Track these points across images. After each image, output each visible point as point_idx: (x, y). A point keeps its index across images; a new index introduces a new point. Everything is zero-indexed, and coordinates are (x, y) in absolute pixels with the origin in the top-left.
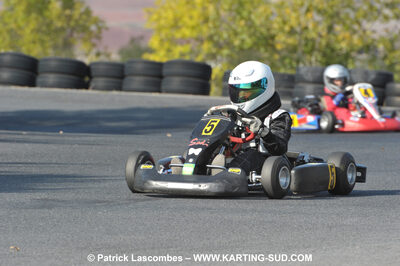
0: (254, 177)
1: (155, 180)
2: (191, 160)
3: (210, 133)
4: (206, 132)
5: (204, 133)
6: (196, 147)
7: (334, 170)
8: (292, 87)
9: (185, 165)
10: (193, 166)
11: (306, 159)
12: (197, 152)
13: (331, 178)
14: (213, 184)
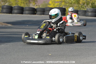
0: (54, 39)
1: (28, 40)
2: (37, 35)
3: (43, 28)
4: (42, 27)
5: (41, 28)
6: (39, 31)
7: (76, 36)
8: (86, 13)
9: (36, 36)
10: (38, 36)
11: (70, 33)
12: (39, 32)
13: (75, 38)
14: (42, 41)
